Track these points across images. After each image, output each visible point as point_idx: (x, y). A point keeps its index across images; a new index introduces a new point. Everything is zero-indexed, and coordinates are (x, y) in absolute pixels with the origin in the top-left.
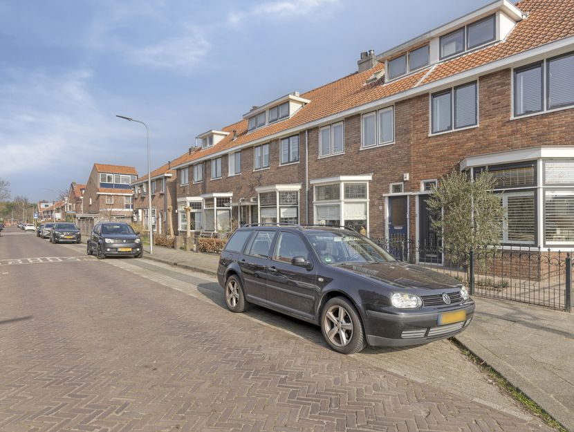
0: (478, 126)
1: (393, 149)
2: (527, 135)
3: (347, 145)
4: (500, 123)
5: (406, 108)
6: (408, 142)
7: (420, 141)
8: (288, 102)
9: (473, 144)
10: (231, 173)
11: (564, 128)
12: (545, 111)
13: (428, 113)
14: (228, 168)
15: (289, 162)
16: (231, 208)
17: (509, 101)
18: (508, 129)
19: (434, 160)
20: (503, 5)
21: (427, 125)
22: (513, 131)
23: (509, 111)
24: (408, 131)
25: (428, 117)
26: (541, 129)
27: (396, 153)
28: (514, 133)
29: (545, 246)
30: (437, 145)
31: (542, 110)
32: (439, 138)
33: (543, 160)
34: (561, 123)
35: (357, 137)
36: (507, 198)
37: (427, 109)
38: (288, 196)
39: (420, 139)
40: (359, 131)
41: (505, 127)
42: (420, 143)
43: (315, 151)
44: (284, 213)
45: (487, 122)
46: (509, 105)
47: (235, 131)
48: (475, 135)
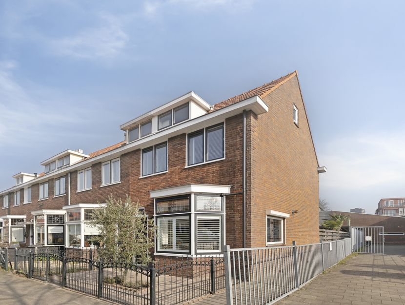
0: (167, 172)
1: (119, 186)
2: (194, 178)
3: (93, 183)
4: (180, 170)
5: (127, 159)
6: (128, 182)
7: (135, 181)
8: (69, 155)
9: (164, 184)
10: (26, 202)
11: (214, 174)
12: (205, 163)
13: (140, 162)
14: (24, 199)
15: (60, 194)
16: (25, 226)
17: (185, 155)
18: (184, 174)
19: (143, 194)
20: (191, 96)
21: (139, 170)
22: (187, 176)
23: (184, 162)
24: (128, 175)
25: (140, 165)
26: (202, 174)
27: (121, 189)
28: (187, 177)
29: (196, 254)
30: (145, 184)
31: (203, 162)
32: (145, 180)
33: (195, 194)
34: (213, 171)
35: (99, 178)
36: (175, 220)
37: (139, 160)
38: (56, 218)
39: (135, 180)
40: (101, 174)
41: (183, 173)
42: (135, 183)
43: (74, 187)
44: (51, 230)
45: (172, 169)
46: (185, 158)
47: (36, 174)
48: (166, 178)
